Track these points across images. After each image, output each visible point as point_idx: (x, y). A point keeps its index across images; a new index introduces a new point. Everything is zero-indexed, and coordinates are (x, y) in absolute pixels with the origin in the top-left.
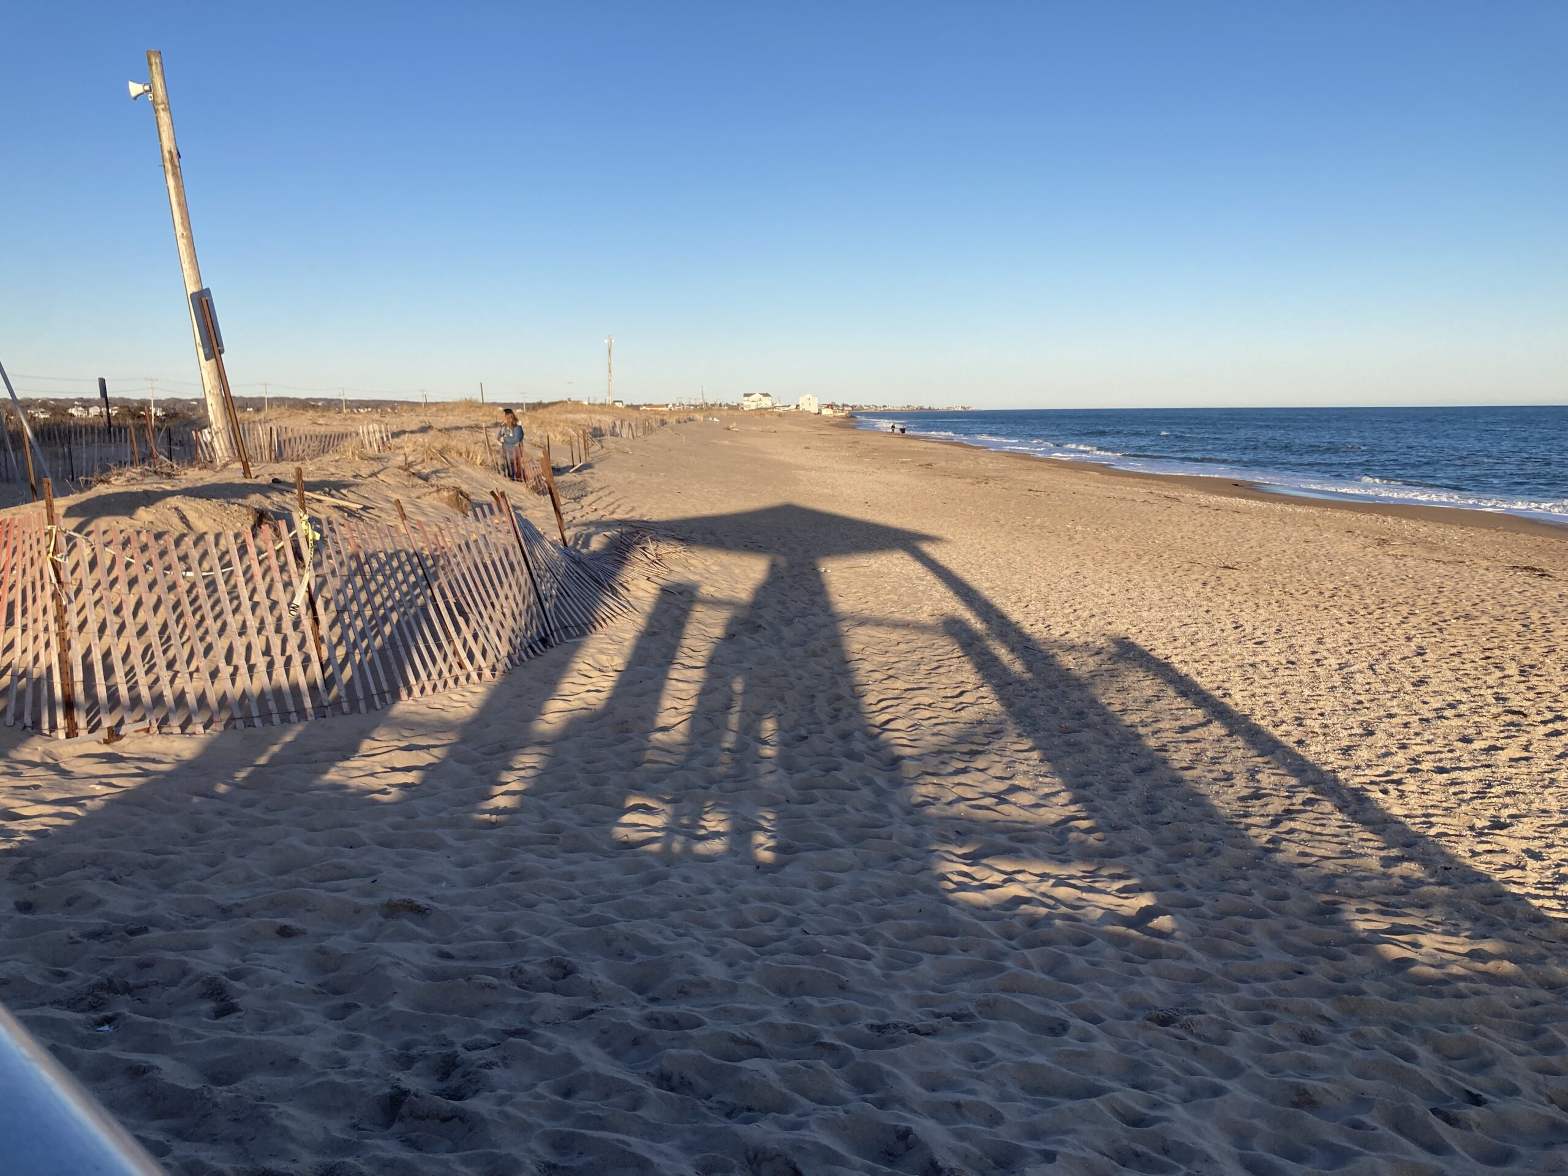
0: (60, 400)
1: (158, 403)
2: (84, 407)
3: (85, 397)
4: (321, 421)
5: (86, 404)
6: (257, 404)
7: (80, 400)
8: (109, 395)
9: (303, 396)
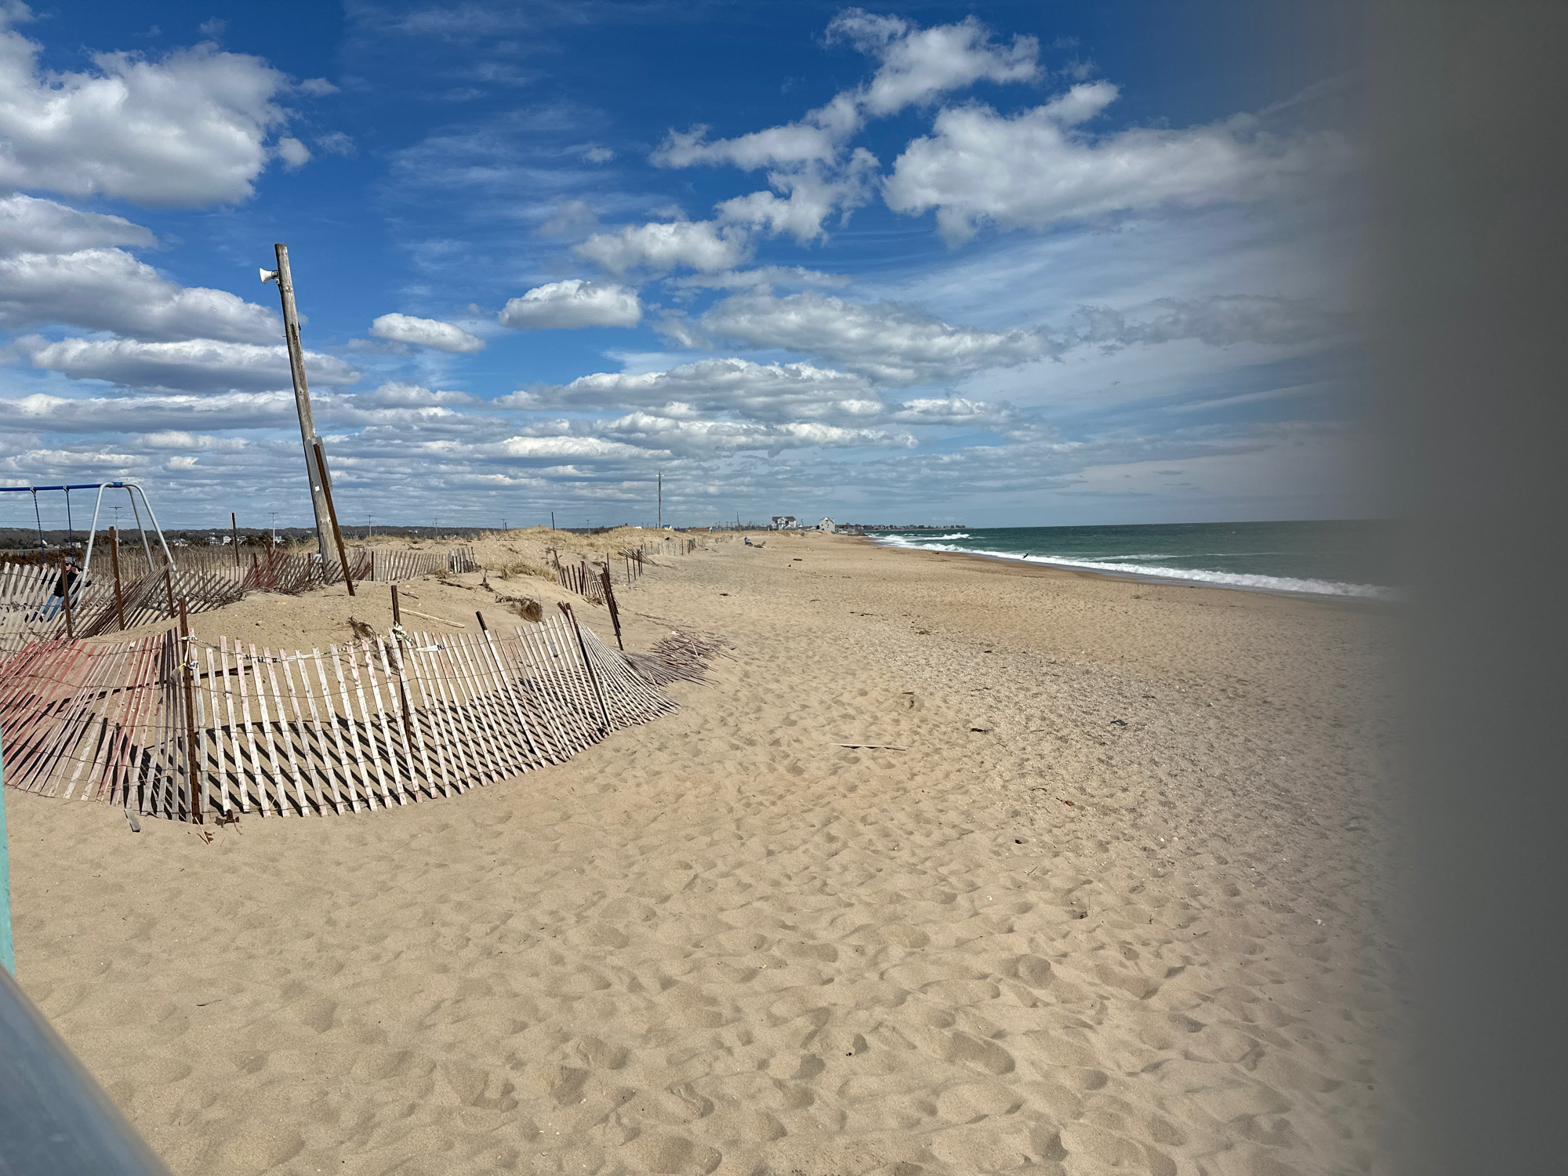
0: (197, 531)
1: (278, 533)
2: (216, 537)
3: (218, 528)
4: (416, 546)
5: (220, 534)
6: (362, 533)
7: (214, 530)
8: (237, 527)
9: (401, 525)
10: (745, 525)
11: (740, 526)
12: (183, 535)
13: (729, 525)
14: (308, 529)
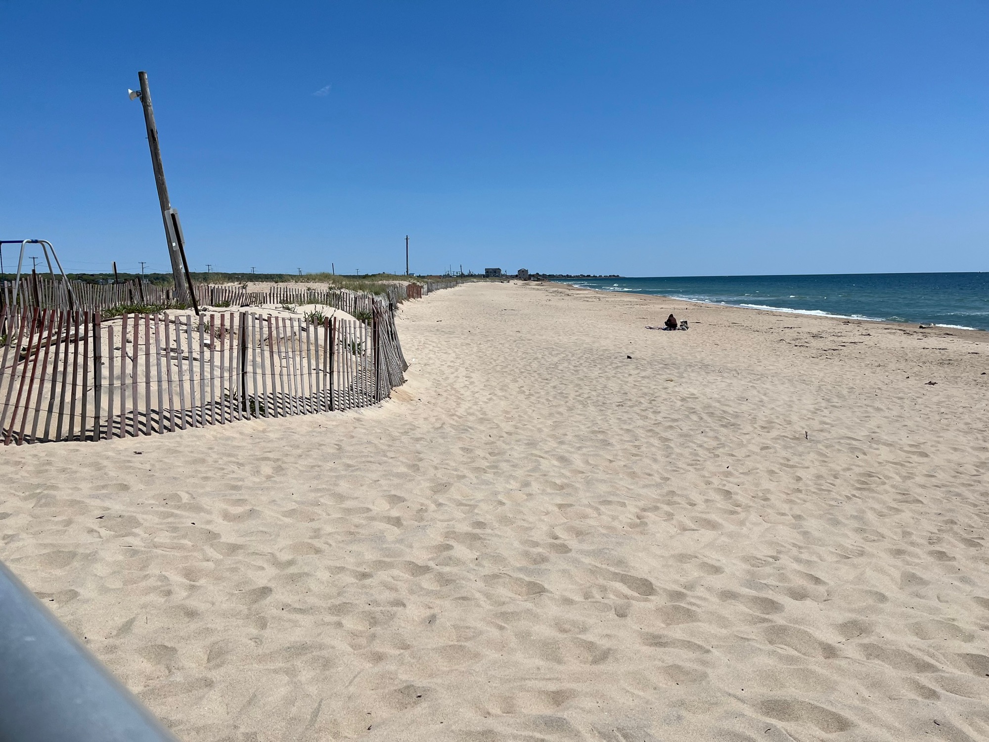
1: (146, 276)
3: (104, 273)
5: (105, 277)
7: (101, 274)
8: (117, 272)
9: (230, 271)
10: (466, 273)
11: (462, 274)
12: (81, 277)
13: (455, 274)
14: (166, 274)
